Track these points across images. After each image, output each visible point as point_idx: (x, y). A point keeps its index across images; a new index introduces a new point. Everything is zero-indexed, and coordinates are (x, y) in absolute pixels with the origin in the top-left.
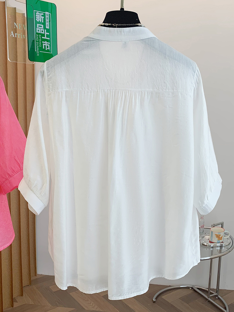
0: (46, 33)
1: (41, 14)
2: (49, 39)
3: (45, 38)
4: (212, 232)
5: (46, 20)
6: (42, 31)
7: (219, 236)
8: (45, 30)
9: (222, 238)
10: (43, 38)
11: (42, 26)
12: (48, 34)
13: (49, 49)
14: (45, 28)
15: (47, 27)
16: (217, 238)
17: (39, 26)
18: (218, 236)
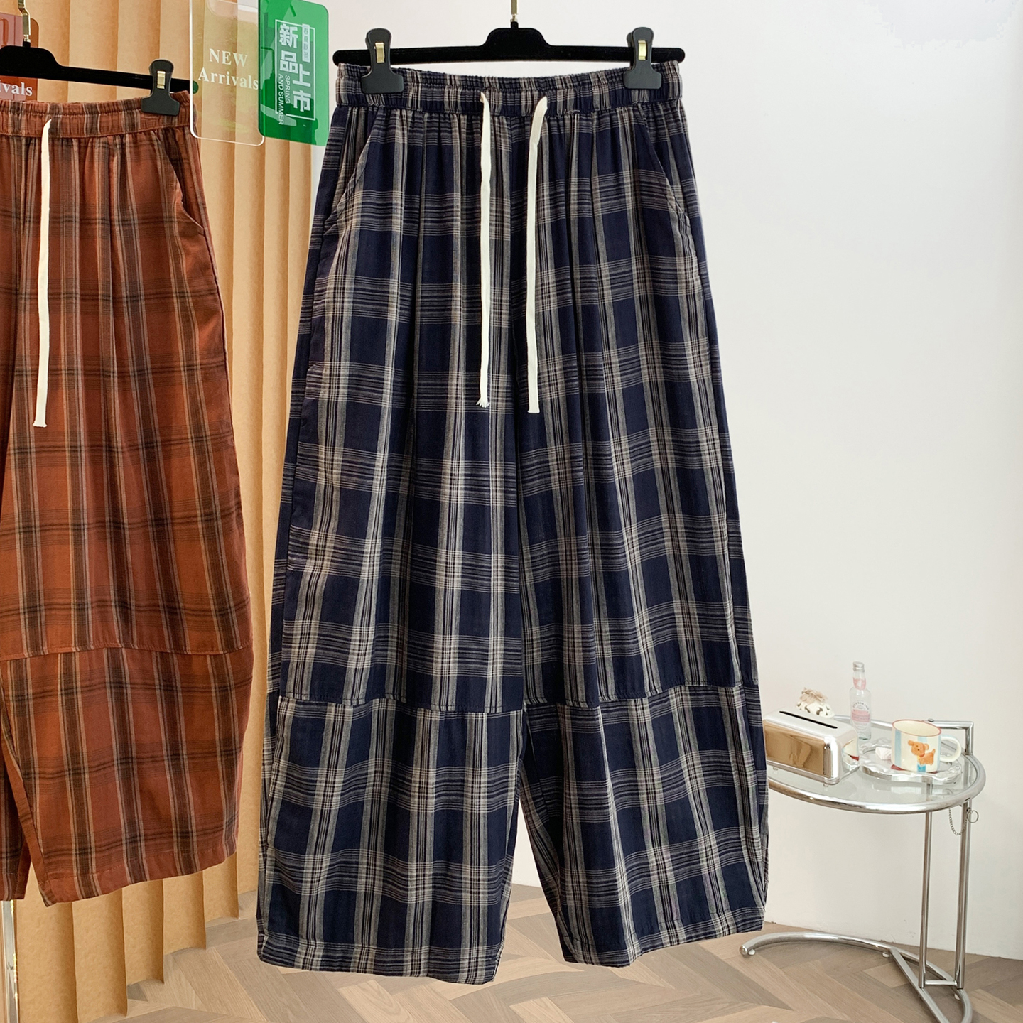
0: (302, 72)
1: (292, 29)
2: (309, 85)
3: (301, 83)
4: (898, 733)
5: (303, 43)
6: (294, 68)
7: (924, 747)
8: (301, 65)
9: (932, 755)
10: (294, 82)
11: (294, 55)
12: (308, 73)
13: (308, 108)
14: (299, 60)
15: (306, 59)
16: (916, 754)
17: (286, 56)
18: (918, 749)
